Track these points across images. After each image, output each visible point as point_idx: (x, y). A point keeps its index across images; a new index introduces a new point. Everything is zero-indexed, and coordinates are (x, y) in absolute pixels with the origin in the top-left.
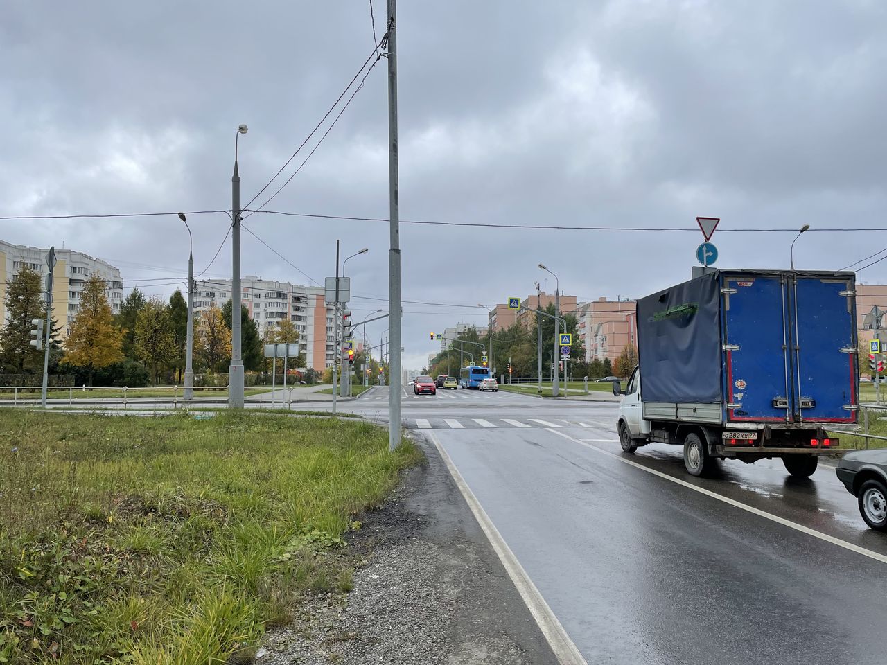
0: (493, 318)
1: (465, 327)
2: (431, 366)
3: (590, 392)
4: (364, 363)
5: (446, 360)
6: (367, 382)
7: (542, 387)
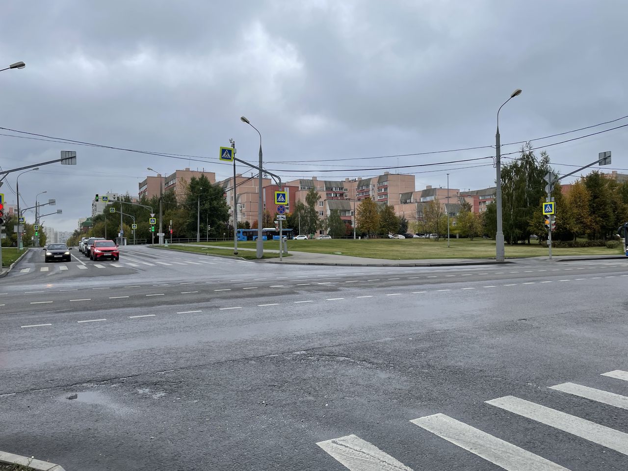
0: (144, 188)
1: (114, 196)
2: (82, 228)
3: (289, 252)
4: (18, 224)
5: (101, 223)
6: (21, 244)
7: (238, 249)
